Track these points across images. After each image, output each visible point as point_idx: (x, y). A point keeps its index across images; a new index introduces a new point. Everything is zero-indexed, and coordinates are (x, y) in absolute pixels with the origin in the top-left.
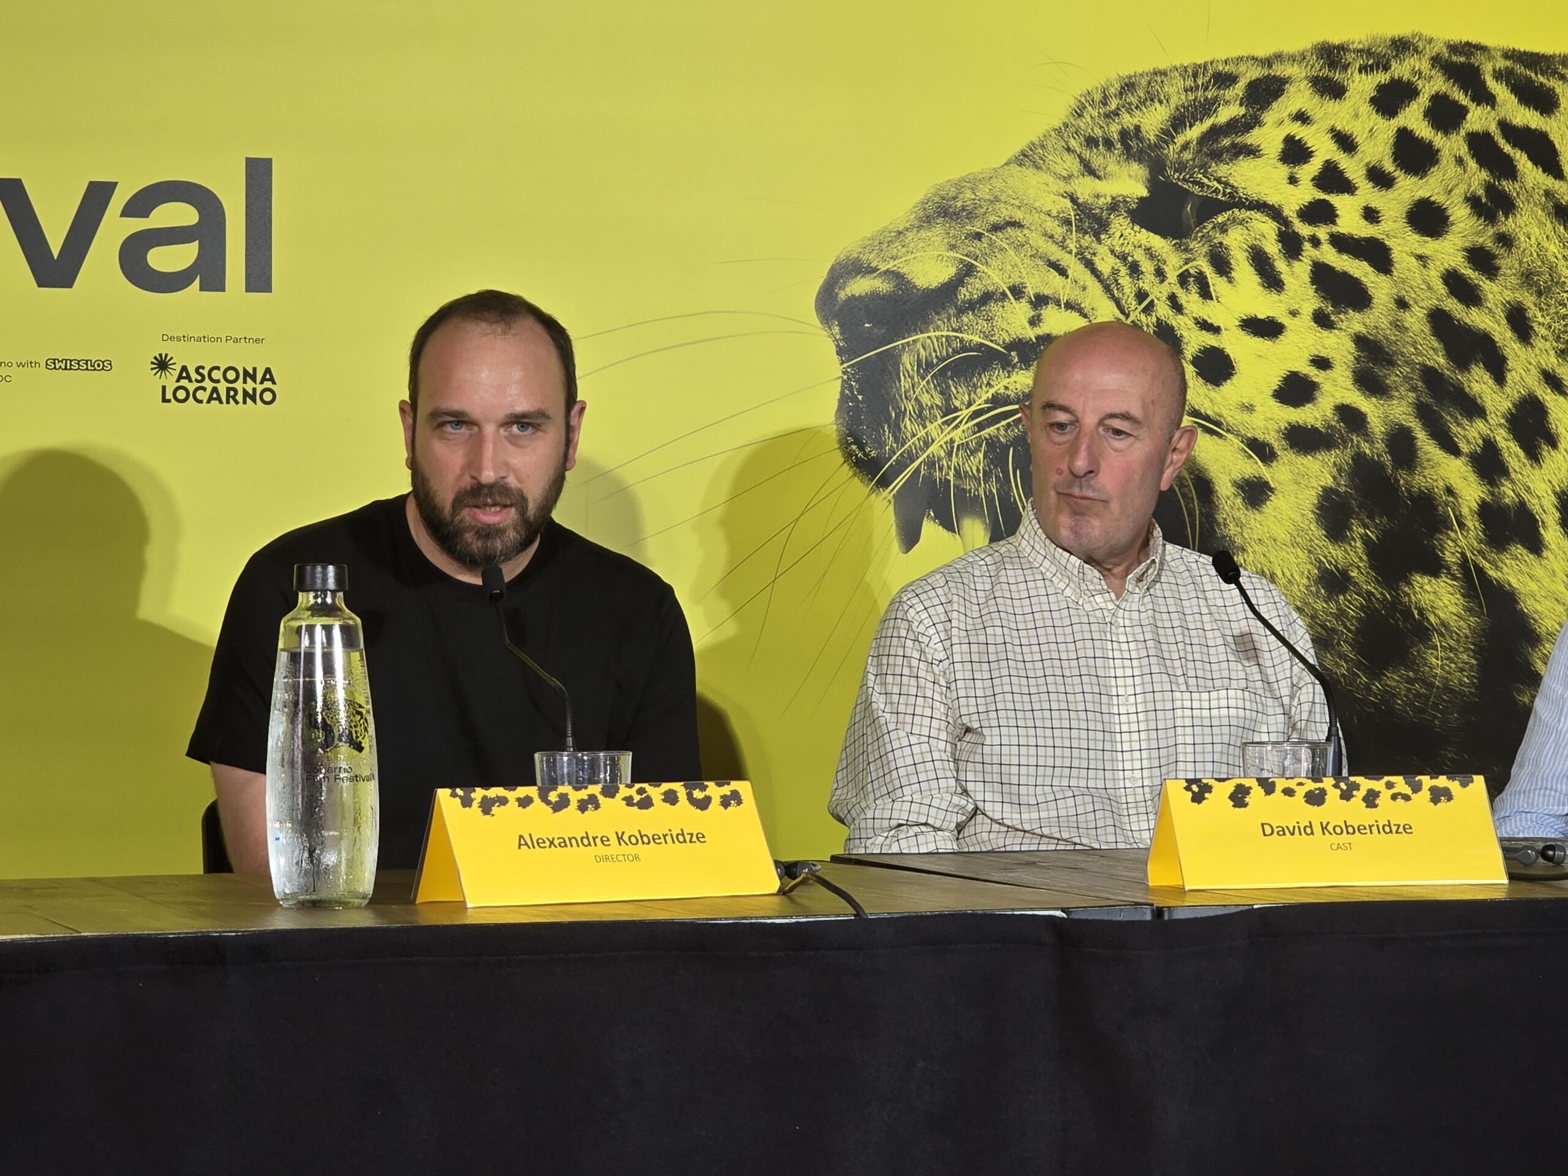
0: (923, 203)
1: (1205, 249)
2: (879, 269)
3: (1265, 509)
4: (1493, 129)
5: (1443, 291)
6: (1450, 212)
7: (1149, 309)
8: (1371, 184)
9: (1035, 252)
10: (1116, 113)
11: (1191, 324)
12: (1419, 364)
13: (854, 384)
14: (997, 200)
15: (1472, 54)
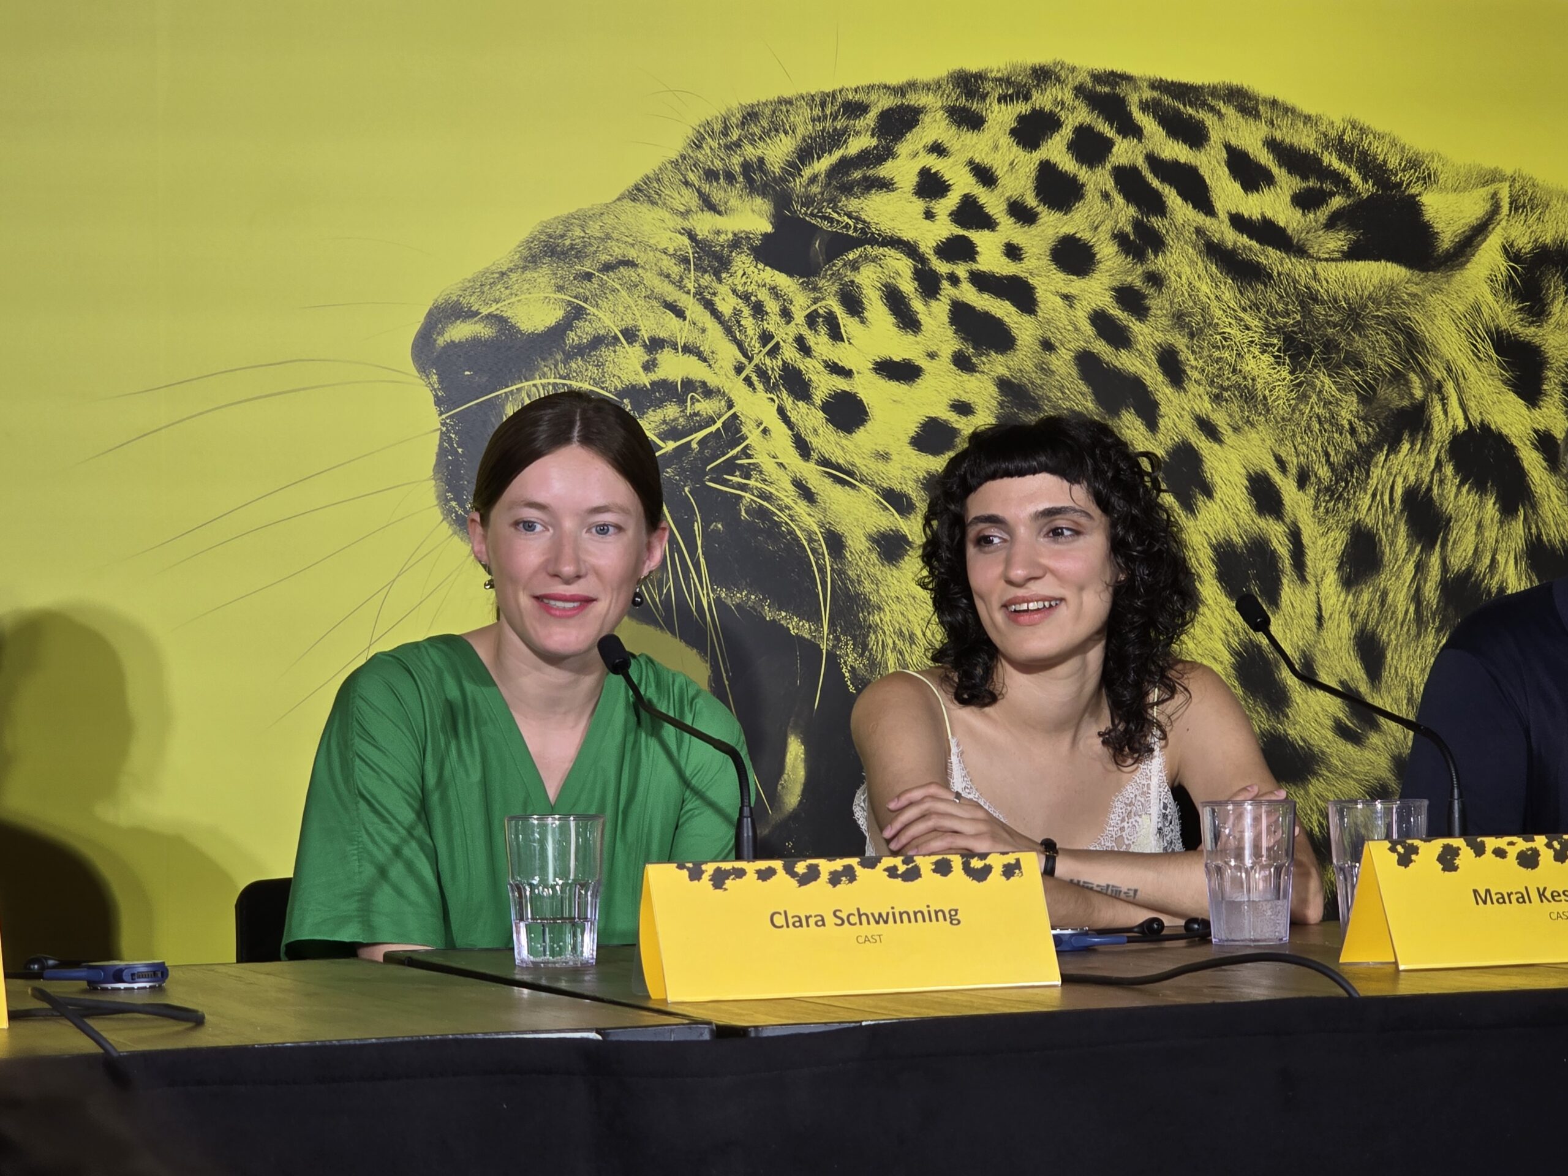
0: (528, 242)
1: (835, 288)
2: (480, 313)
3: (902, 564)
4: (1141, 163)
5: (1090, 333)
6: (1096, 249)
7: (774, 352)
8: (1013, 220)
9: (649, 293)
10: (738, 144)
11: (820, 367)
12: (1067, 409)
13: (453, 436)
14: (608, 237)
15: (1117, 83)
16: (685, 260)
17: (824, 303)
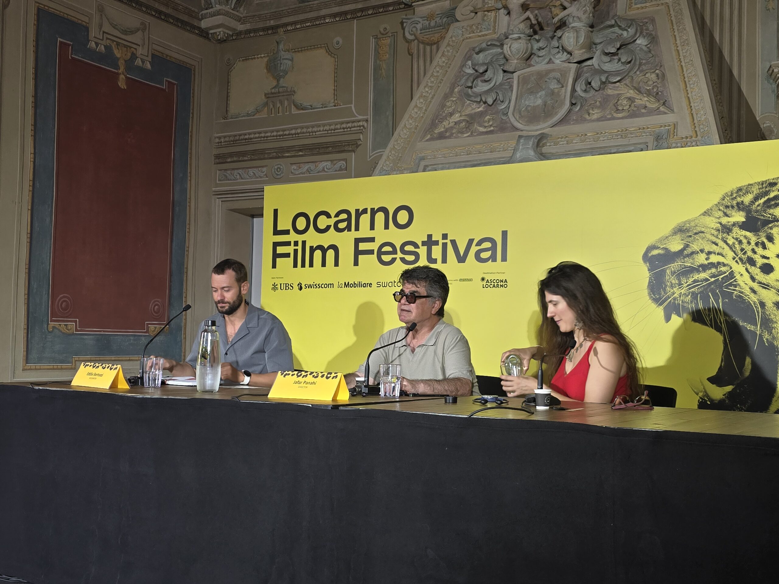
0: (674, 229)
2: (661, 247)
9: (708, 240)
13: (653, 278)
16: (719, 230)
17: (761, 239)
